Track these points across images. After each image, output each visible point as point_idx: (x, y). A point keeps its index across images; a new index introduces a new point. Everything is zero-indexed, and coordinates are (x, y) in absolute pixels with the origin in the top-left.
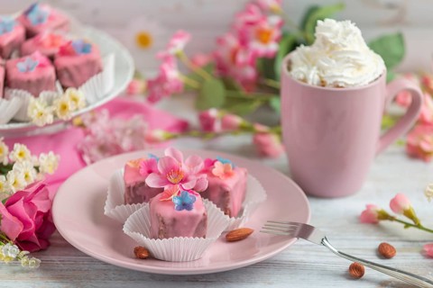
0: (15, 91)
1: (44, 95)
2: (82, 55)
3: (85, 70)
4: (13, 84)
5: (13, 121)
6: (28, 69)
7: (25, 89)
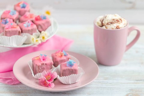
0: (24, 34)
1: (34, 34)
2: (44, 20)
3: (46, 25)
4: (23, 32)
5: (24, 44)
6: (28, 26)
7: (28, 33)
